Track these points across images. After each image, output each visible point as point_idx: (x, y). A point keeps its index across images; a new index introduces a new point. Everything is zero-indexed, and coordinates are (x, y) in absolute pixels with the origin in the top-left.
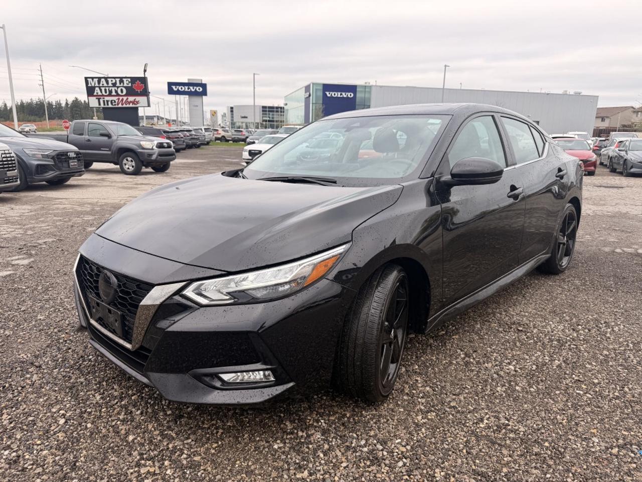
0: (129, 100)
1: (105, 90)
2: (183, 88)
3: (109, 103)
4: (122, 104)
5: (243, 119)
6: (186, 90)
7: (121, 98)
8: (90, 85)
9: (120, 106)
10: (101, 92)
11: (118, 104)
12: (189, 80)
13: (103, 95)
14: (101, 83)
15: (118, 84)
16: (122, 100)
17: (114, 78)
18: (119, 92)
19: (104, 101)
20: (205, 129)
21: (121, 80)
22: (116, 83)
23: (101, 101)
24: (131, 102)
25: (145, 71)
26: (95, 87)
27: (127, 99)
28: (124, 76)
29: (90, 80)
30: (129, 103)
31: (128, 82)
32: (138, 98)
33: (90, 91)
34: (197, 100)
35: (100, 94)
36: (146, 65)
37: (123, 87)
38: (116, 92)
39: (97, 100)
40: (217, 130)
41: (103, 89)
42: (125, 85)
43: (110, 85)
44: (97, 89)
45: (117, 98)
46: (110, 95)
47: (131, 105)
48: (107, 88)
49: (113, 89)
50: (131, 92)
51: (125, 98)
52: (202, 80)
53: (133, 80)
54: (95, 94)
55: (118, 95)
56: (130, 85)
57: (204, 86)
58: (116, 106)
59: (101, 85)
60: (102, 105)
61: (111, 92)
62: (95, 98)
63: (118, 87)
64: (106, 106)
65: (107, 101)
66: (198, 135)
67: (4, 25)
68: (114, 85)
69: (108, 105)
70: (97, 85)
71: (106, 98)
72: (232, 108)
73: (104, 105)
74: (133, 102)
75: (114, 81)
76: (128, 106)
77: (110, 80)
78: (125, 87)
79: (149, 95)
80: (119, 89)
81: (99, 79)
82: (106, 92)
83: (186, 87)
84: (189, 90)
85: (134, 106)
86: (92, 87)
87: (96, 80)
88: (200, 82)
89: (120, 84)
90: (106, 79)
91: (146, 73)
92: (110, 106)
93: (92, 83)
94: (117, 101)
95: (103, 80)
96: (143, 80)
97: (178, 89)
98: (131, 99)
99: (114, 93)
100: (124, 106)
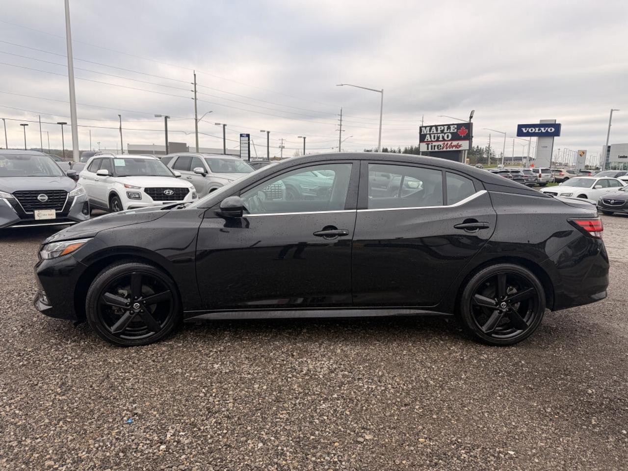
0: (453, 144)
1: (434, 136)
2: (534, 130)
3: (436, 147)
4: (446, 148)
5: (621, 159)
6: (537, 131)
7: (446, 143)
8: (423, 133)
9: (445, 149)
10: (431, 139)
11: (443, 148)
12: (541, 121)
13: (432, 141)
14: (432, 131)
15: (445, 131)
16: (447, 144)
17: (443, 125)
18: (446, 138)
19: (432, 146)
20: (542, 170)
21: (449, 126)
22: (444, 130)
23: (430, 146)
24: (454, 146)
25: (471, 117)
26: (426, 134)
27: (452, 143)
28: (452, 123)
29: (423, 129)
30: (453, 147)
31: (454, 129)
32: (461, 142)
33: (422, 138)
34: (547, 141)
35: (429, 140)
36: (472, 112)
37: (449, 133)
38: (443, 137)
39: (426, 146)
40: (561, 171)
41: (432, 136)
42: (452, 131)
43: (439, 132)
44: (428, 136)
45: (443, 143)
46: (438, 140)
47: (454, 149)
48: (436, 135)
49: (441, 135)
50: (456, 137)
51: (449, 143)
52: (555, 121)
53: (459, 126)
54: (426, 140)
55: (444, 140)
56: (456, 131)
57: (557, 127)
58: (441, 150)
59: (431, 132)
60: (430, 150)
61: (438, 138)
62: (425, 144)
63: (445, 133)
64: (433, 150)
65: (435, 146)
66: (527, 177)
67: (383, 90)
68: (442, 131)
69: (434, 149)
70: (428, 132)
71: (434, 144)
72: (609, 147)
73: (432, 149)
74: (456, 146)
75: (442, 128)
76: (451, 149)
77: (439, 127)
78: (451, 133)
79: (472, 139)
80: (446, 134)
81: (431, 127)
82: (434, 138)
83: (537, 129)
84: (540, 131)
85: (456, 149)
86: (424, 134)
87: (428, 128)
88: (554, 123)
89: (447, 130)
90: (436, 126)
91: (472, 119)
92: (436, 150)
93: (424, 131)
94: (442, 146)
95: (434, 128)
96: (469, 126)
97: (528, 131)
98: (455, 143)
99: (441, 139)
100: (448, 149)
